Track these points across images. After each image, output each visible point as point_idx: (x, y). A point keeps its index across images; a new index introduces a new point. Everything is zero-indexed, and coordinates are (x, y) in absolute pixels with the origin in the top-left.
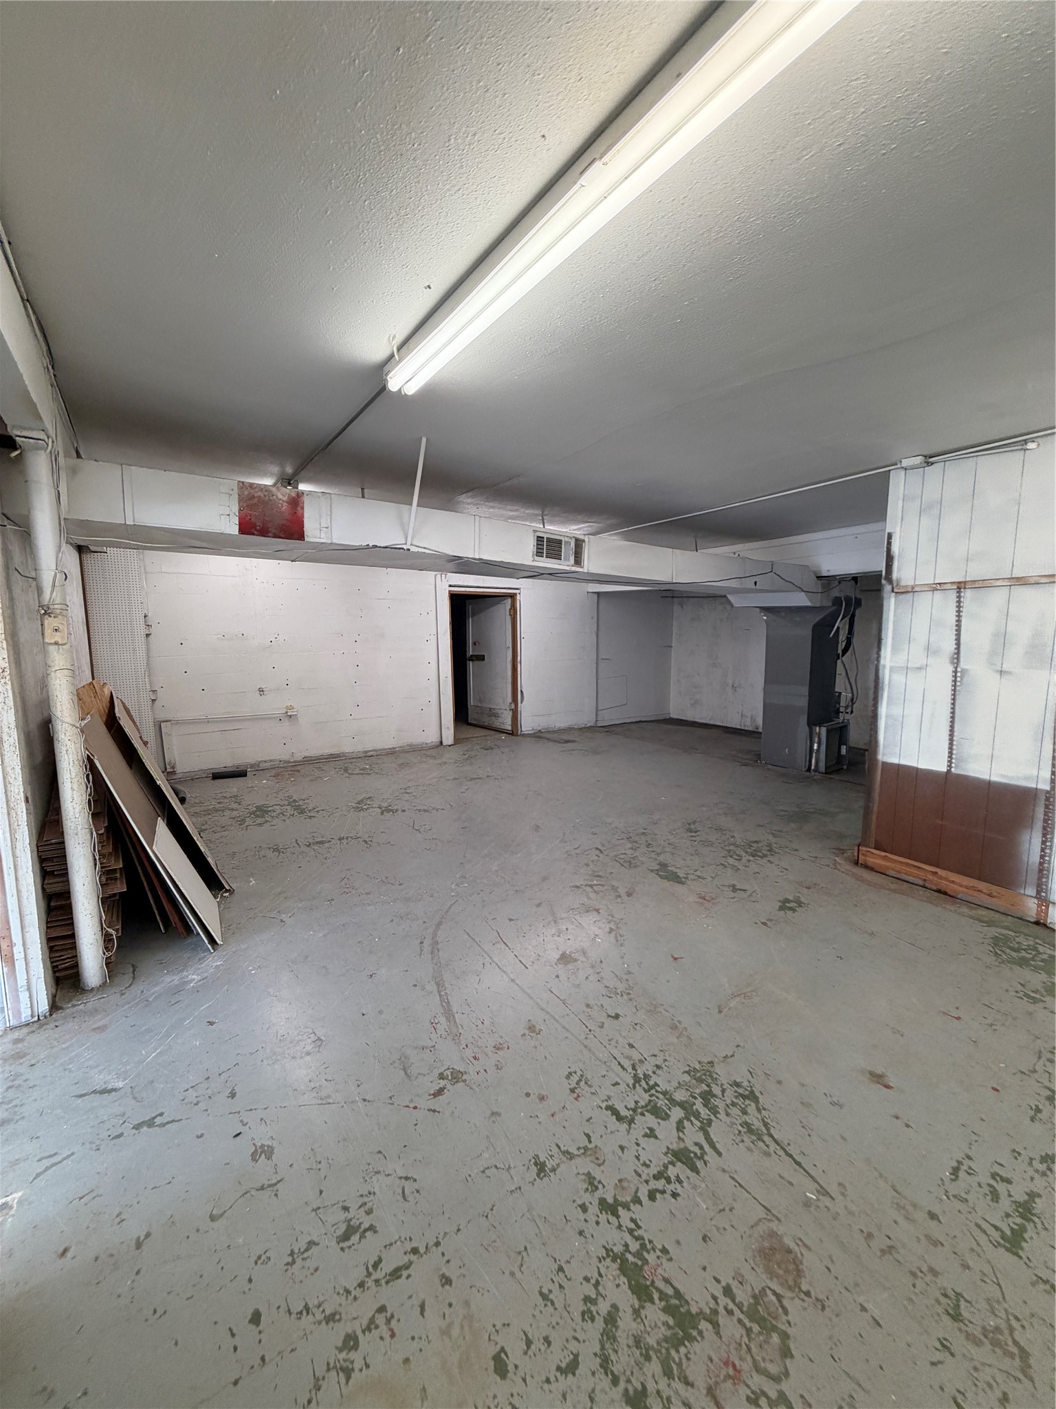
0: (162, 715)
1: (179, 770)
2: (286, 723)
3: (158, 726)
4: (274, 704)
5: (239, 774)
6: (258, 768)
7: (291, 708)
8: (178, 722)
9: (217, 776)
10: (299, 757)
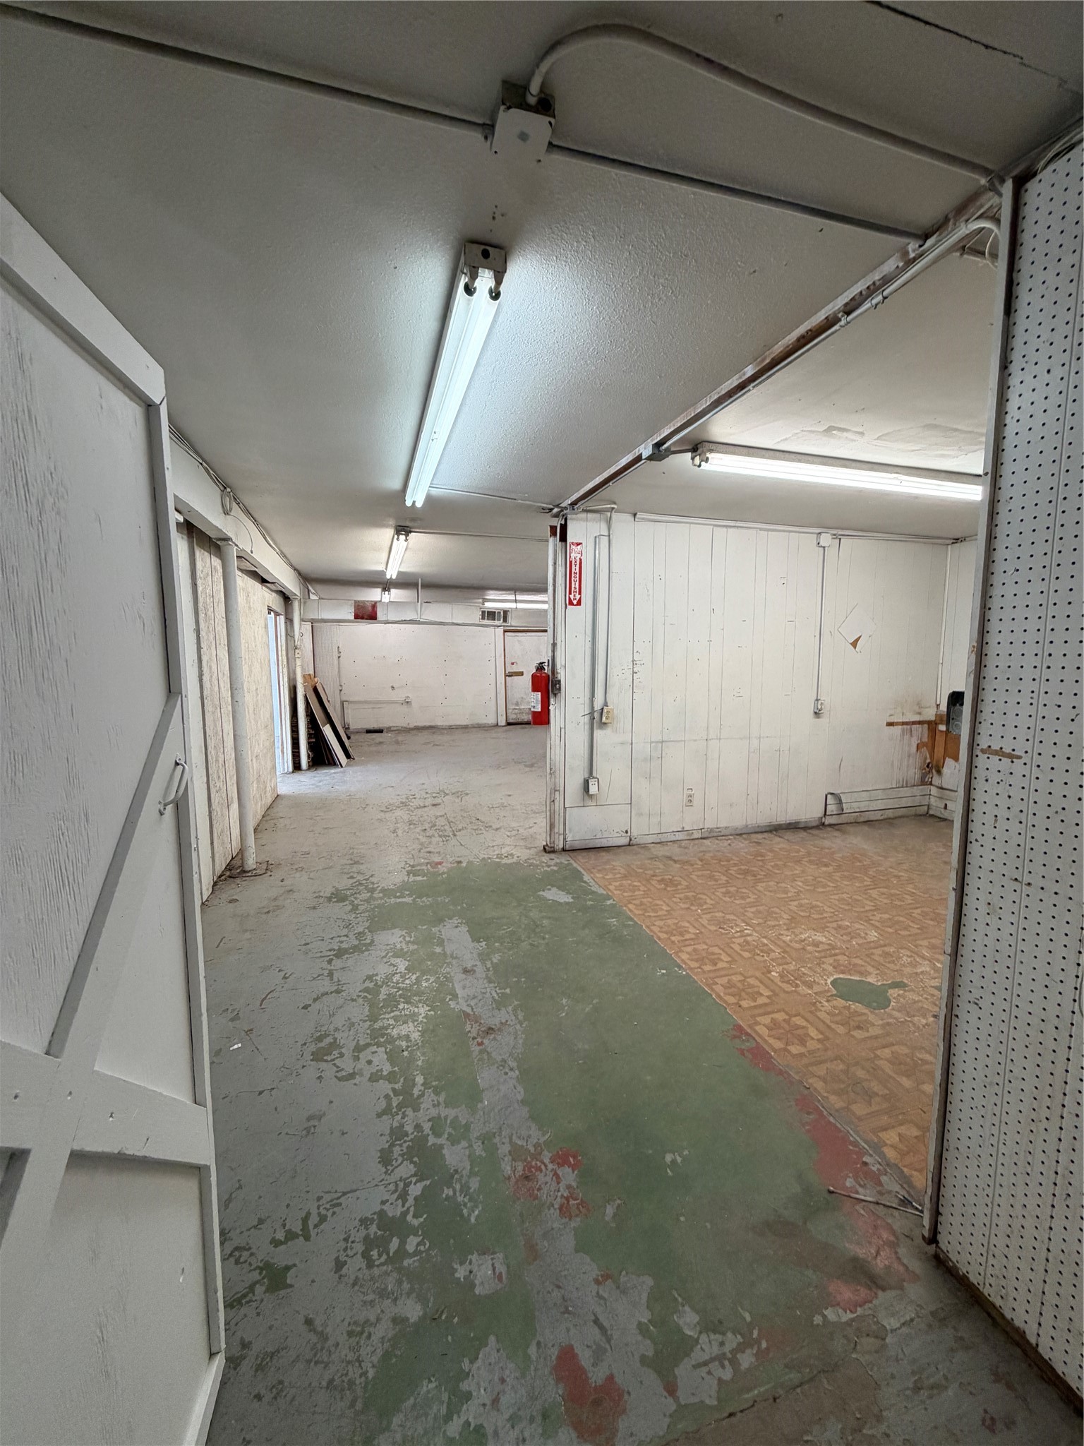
0: (344, 699)
1: (351, 727)
2: (405, 706)
3: (342, 703)
4: (399, 695)
5: (380, 731)
6: (389, 730)
7: (408, 697)
8: (352, 702)
9: (369, 731)
10: (412, 726)
